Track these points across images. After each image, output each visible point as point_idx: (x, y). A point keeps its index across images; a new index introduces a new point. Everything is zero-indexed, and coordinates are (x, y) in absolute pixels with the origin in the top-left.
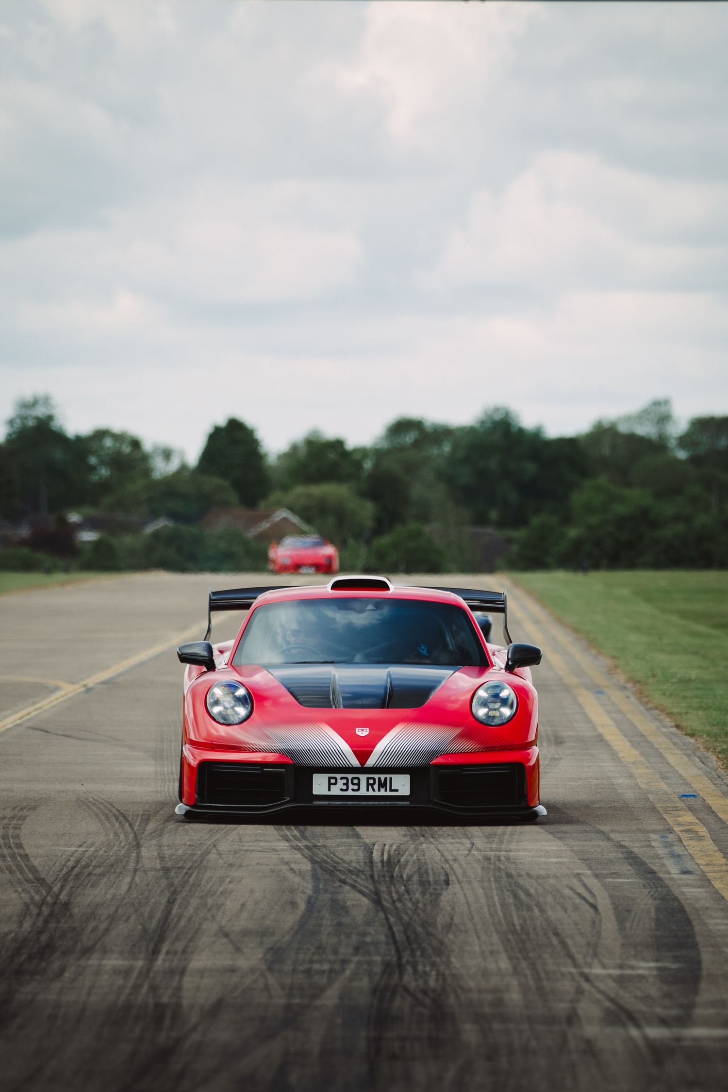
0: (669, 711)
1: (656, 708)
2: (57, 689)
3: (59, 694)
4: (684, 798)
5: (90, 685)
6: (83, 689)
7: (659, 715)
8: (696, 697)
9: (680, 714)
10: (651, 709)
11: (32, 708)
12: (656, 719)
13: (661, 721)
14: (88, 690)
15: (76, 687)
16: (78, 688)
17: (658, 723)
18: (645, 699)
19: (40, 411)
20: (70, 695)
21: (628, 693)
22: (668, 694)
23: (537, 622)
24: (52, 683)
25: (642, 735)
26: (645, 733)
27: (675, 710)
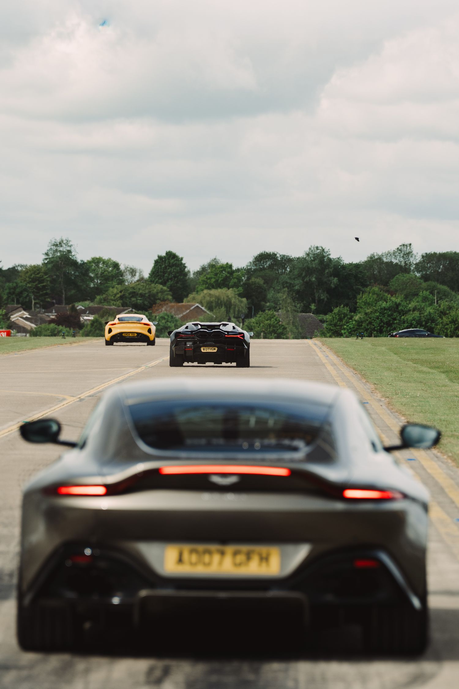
0: (403, 413)
1: (397, 412)
2: (64, 399)
3: (65, 402)
4: (409, 461)
5: (82, 398)
6: (78, 400)
7: (398, 415)
8: (419, 406)
9: (409, 415)
10: (394, 412)
11: (49, 410)
12: (397, 418)
13: (399, 419)
14: (81, 400)
15: (75, 398)
16: (76, 399)
17: (397, 420)
18: (391, 407)
19: (64, 248)
20: (71, 403)
21: (381, 403)
22: (403, 404)
23: (333, 364)
24: (61, 396)
25: (388, 427)
26: (390, 425)
27: (407, 413)
